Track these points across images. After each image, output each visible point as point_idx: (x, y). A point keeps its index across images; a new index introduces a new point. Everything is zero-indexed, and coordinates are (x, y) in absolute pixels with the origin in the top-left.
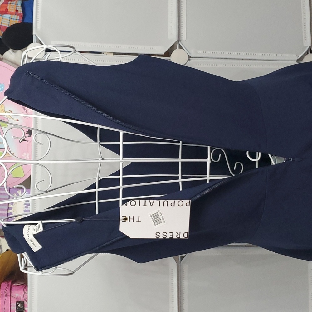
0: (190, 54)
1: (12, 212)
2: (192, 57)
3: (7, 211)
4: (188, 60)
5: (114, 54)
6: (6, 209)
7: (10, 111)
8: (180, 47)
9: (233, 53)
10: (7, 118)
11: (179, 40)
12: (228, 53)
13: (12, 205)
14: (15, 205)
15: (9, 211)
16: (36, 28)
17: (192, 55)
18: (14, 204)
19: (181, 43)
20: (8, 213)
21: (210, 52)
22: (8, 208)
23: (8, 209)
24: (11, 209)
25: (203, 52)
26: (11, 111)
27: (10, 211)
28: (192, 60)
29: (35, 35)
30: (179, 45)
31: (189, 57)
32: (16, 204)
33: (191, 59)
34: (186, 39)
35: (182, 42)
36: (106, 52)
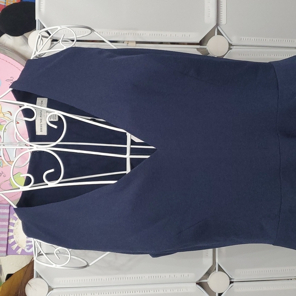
0: (231, 41)
1: (13, 235)
2: (233, 46)
3: (7, 235)
4: (229, 48)
5: (136, 43)
6: (6, 232)
7: (8, 111)
8: (219, 33)
9: (284, 41)
10: (6, 120)
11: (217, 25)
12: (278, 41)
13: (13, 226)
14: (16, 227)
15: (9, 234)
16: (40, 11)
17: (233, 43)
18: (15, 225)
19: (220, 28)
20: (9, 236)
21: (256, 40)
22: (8, 230)
23: (8, 232)
24: (12, 231)
25: (247, 39)
26: (10, 112)
27: (11, 234)
28: (234, 49)
29: (39, 20)
30: (218, 30)
31: (230, 45)
32: (17, 225)
33: (232, 47)
34: (226, 22)
35: (221, 26)
36: (126, 41)
